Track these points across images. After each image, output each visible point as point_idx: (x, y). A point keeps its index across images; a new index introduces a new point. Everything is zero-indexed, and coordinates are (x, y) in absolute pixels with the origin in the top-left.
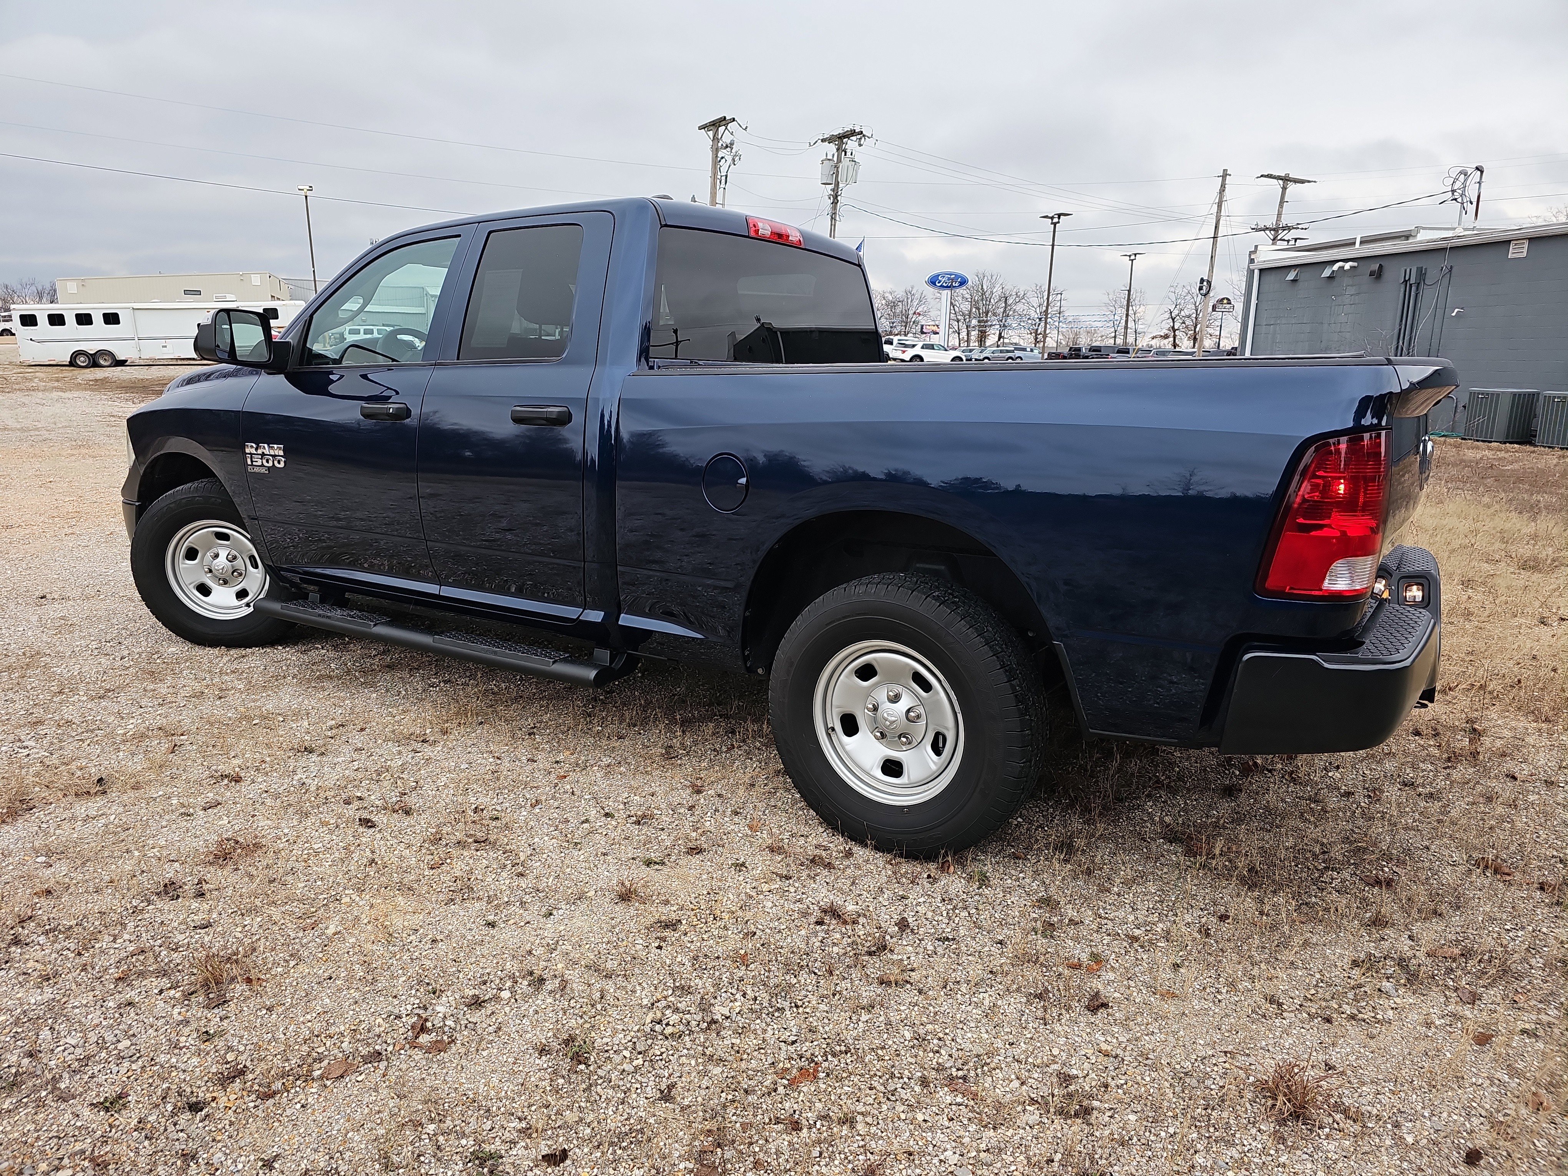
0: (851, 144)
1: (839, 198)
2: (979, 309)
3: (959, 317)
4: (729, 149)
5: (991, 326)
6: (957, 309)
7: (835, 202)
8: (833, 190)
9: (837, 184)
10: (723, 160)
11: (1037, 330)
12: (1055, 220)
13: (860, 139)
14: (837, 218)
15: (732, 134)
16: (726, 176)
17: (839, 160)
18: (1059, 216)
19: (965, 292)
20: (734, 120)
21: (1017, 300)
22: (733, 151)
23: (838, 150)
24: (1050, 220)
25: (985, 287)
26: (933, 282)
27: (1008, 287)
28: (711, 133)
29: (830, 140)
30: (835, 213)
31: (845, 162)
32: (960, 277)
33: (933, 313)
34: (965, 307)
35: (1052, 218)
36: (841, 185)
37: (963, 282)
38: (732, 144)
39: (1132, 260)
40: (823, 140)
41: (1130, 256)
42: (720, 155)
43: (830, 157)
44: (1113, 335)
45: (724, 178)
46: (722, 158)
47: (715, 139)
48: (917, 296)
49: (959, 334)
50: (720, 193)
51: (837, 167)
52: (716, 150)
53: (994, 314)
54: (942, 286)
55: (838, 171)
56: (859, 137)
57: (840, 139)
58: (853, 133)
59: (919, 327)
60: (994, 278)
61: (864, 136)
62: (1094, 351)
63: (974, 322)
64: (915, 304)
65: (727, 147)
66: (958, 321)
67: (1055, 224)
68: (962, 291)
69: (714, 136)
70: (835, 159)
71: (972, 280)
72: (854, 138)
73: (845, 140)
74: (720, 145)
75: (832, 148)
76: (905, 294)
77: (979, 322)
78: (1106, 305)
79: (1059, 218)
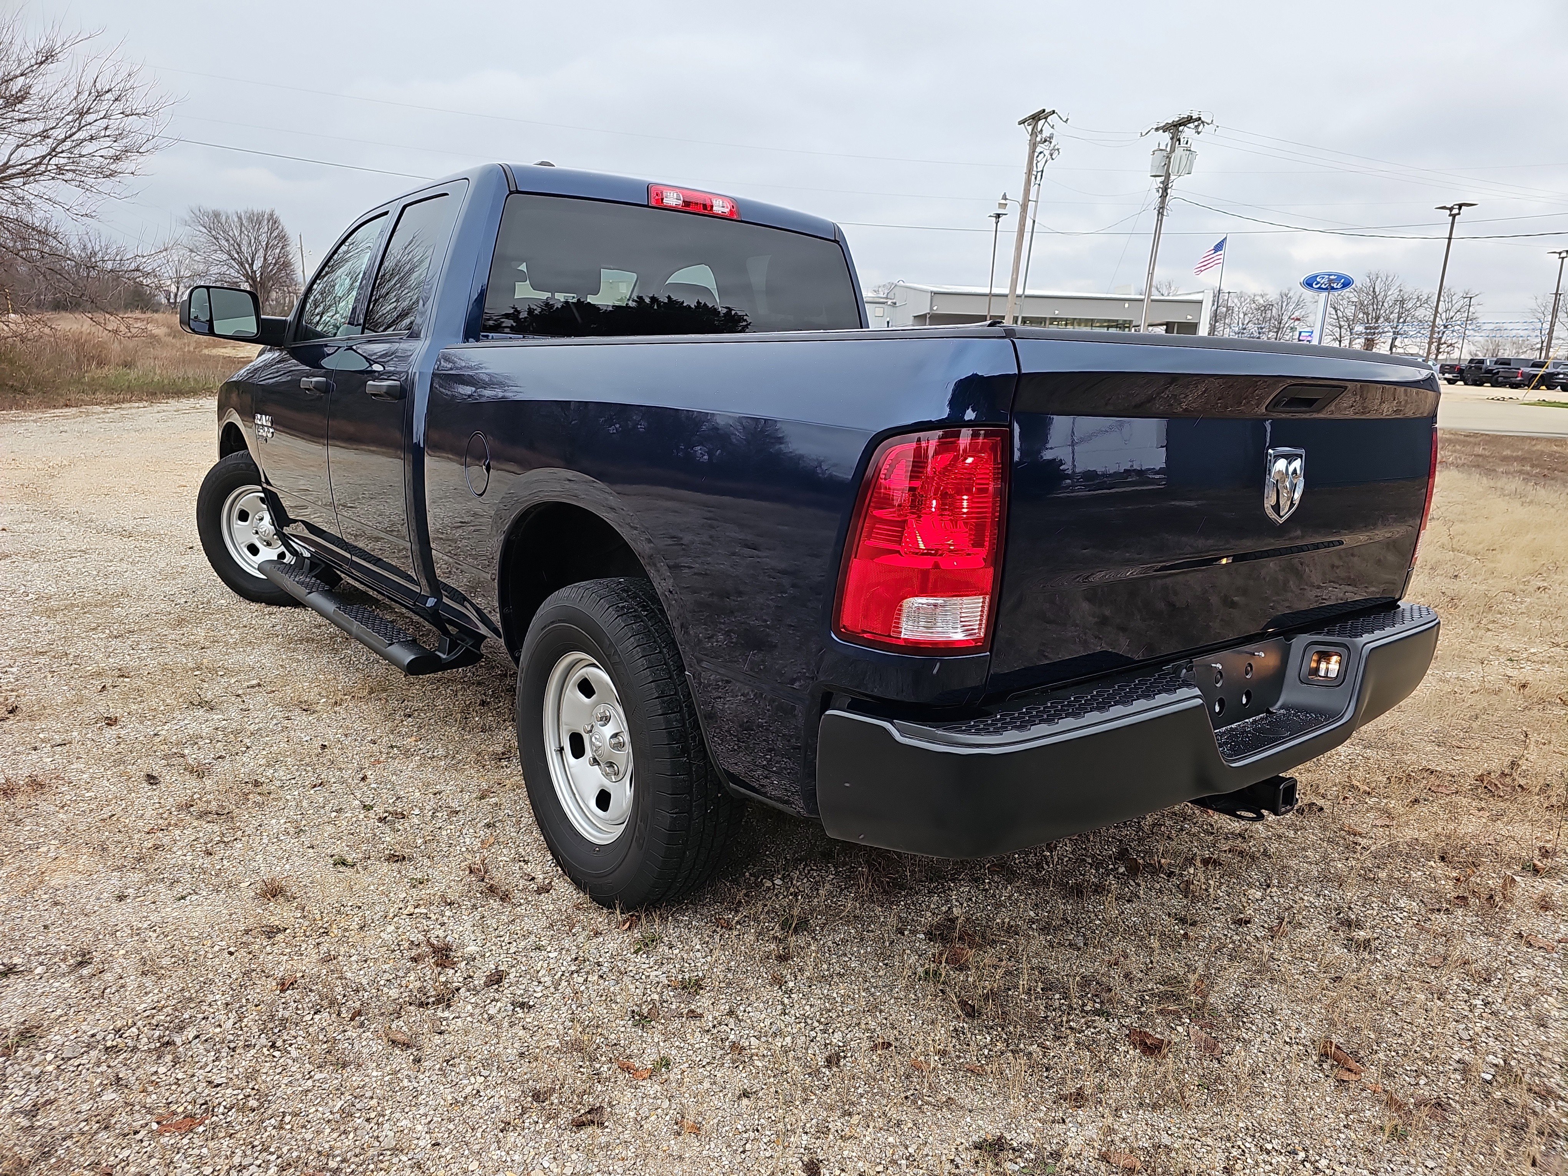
0: (1187, 132)
1: (1169, 191)
2: (1367, 314)
3: (1342, 323)
4: (1047, 143)
5: (1379, 333)
6: (1340, 314)
7: (1164, 196)
8: (1162, 183)
9: (1168, 176)
10: (1042, 155)
11: (1441, 338)
12: (1455, 211)
13: (1199, 125)
14: (1165, 213)
15: (1053, 127)
16: (1042, 171)
17: (1173, 150)
18: (1460, 206)
19: (1351, 295)
20: (1054, 112)
21: (1418, 304)
22: (1052, 145)
23: (1172, 139)
24: (1448, 212)
25: (1377, 290)
26: (1309, 283)
27: (1408, 289)
28: (1030, 128)
29: (1165, 129)
30: (1163, 208)
31: (1179, 151)
32: (1343, 277)
33: (1311, 318)
34: (1350, 312)
35: (1451, 209)
36: (1172, 177)
37: (1347, 283)
38: (1051, 137)
39: (1563, 258)
40: (1157, 129)
41: (1560, 253)
42: (1038, 150)
43: (1162, 147)
44: (1539, 346)
45: (1039, 174)
46: (1041, 153)
47: (1034, 134)
48: (1295, 299)
49: (1340, 342)
50: (1034, 189)
51: (1169, 158)
52: (1033, 146)
53: (1387, 320)
54: (1320, 288)
55: (1170, 162)
56: (1196, 123)
57: (1175, 128)
58: (1190, 120)
59: (1297, 333)
60: (1390, 279)
61: (1203, 122)
62: (1501, 364)
63: (1359, 328)
64: (1291, 308)
65: (1045, 141)
66: (1340, 327)
67: (1454, 216)
68: (1346, 292)
69: (1033, 130)
70: (1168, 149)
71: (1359, 281)
72: (1191, 125)
73: (1181, 128)
74: (1038, 139)
75: (1167, 136)
76: (1279, 297)
77: (1366, 328)
78: (1533, 311)
79: (1460, 208)
